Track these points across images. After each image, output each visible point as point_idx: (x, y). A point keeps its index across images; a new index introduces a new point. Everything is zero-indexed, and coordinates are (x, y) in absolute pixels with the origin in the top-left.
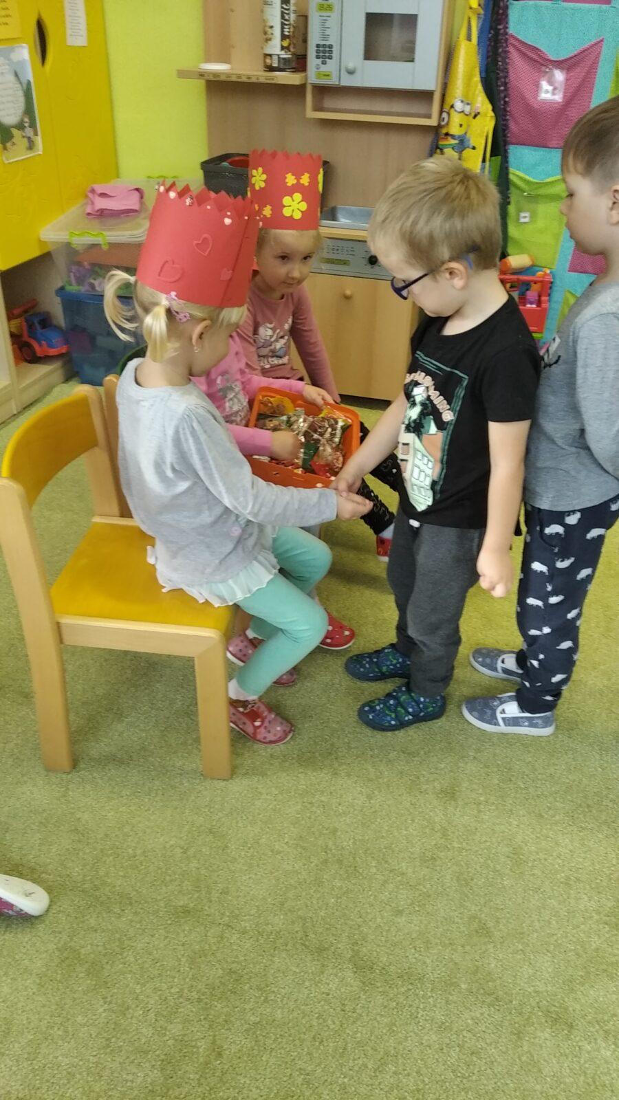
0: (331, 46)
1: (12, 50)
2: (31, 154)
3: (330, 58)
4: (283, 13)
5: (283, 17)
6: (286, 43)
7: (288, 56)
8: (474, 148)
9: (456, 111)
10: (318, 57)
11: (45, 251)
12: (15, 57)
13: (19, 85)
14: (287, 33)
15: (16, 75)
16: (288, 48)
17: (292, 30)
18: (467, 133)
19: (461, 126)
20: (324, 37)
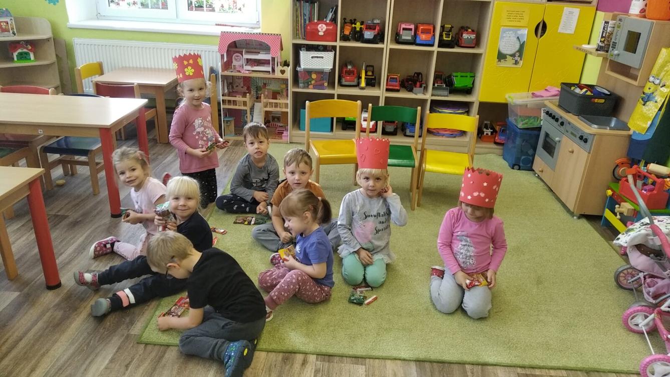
0: (616, 43)
1: (520, 30)
2: (515, 66)
3: (615, 48)
4: (604, 27)
5: (604, 29)
6: (603, 40)
8: (656, 102)
9: (649, 81)
10: (612, 47)
11: (507, 102)
12: (519, 32)
13: (518, 42)
14: (604, 36)
15: (518, 38)
16: (603, 42)
17: (607, 34)
18: (653, 93)
19: (650, 89)
20: (616, 39)
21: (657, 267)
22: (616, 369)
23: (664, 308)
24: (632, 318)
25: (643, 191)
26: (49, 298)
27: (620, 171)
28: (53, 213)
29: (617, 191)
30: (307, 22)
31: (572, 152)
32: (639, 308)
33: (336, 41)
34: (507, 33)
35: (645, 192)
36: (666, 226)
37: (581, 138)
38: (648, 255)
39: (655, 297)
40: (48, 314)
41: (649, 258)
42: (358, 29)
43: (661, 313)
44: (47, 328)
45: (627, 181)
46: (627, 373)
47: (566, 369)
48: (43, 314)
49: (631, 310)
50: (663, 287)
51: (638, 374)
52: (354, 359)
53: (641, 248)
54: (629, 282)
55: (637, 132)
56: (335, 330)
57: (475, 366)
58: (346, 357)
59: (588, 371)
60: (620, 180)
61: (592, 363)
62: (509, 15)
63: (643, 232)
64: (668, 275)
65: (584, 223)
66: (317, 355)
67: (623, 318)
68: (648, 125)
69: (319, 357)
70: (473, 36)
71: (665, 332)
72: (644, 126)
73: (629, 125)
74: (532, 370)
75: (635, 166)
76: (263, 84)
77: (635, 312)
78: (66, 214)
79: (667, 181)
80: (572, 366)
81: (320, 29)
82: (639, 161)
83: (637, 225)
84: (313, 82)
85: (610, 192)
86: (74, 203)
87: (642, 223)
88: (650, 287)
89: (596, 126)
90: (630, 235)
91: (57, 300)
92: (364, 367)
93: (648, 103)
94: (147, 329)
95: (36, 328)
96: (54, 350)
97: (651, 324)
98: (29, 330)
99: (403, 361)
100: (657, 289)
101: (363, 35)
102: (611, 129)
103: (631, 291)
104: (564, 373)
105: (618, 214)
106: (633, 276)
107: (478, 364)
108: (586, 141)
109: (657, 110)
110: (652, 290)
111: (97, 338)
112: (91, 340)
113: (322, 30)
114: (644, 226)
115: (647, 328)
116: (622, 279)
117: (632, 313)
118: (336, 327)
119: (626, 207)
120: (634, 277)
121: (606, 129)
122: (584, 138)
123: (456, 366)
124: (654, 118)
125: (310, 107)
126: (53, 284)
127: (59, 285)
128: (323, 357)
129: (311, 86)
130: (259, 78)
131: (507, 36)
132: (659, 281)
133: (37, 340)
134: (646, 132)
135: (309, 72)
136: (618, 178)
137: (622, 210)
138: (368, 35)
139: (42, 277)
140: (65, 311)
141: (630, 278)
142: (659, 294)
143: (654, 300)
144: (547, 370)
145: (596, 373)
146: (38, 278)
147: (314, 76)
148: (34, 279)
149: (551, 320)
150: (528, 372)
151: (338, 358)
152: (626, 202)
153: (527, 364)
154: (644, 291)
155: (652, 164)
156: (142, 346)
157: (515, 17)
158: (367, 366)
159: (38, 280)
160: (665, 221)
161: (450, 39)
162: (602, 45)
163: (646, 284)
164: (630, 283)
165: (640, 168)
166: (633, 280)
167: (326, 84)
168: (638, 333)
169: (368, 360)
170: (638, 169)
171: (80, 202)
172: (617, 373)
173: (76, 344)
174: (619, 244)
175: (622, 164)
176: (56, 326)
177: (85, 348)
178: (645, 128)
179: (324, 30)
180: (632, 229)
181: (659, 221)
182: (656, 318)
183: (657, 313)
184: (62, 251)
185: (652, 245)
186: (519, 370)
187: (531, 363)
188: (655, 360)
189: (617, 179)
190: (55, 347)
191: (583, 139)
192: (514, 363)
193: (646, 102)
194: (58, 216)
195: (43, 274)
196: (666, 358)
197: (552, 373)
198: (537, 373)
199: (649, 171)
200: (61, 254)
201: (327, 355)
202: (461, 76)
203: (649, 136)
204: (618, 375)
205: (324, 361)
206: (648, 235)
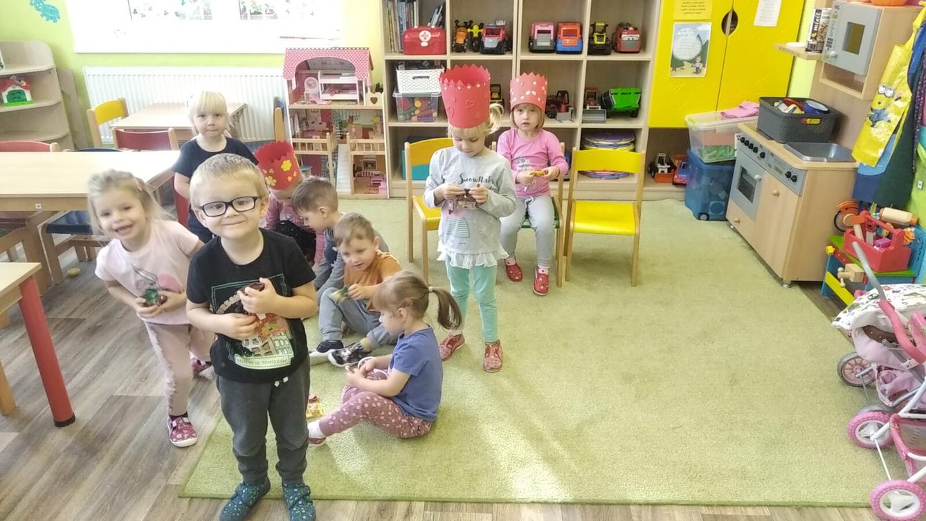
0: (832, 40)
1: (700, 25)
2: (695, 76)
3: (831, 47)
4: (815, 18)
5: (815, 20)
6: (814, 35)
7: (815, 43)
8: (889, 121)
9: (879, 93)
10: (827, 46)
11: (687, 127)
12: (700, 29)
13: (700, 42)
14: (815, 30)
15: (698, 36)
16: (815, 38)
17: (820, 27)
18: (884, 109)
19: (879, 103)
20: (831, 35)
21: (892, 357)
22: (839, 501)
23: (903, 413)
24: (862, 428)
25: (875, 247)
26: (59, 439)
27: (845, 218)
28: (63, 316)
29: (841, 247)
30: (405, 29)
31: (778, 195)
32: (871, 414)
33: (445, 53)
34: (683, 30)
35: (878, 249)
36: (903, 300)
37: (789, 175)
38: (879, 341)
39: (893, 396)
40: (58, 462)
41: (881, 344)
42: (476, 35)
43: (899, 421)
44: (56, 481)
45: (853, 233)
46: (853, 507)
47: (769, 506)
48: (50, 461)
49: (859, 417)
50: (903, 382)
51: (869, 507)
52: (476, 505)
53: (870, 330)
54: (857, 376)
55: (865, 164)
56: (450, 465)
57: (643, 507)
58: (466, 502)
59: (800, 507)
60: (845, 231)
61: (805, 495)
62: (684, 5)
63: (872, 309)
64: (908, 366)
65: (797, 292)
66: (426, 501)
67: (848, 428)
68: (879, 155)
69: (429, 504)
70: (636, 37)
71: (903, 448)
72: (874, 155)
73: (854, 155)
74: (721, 508)
75: (864, 212)
76: (348, 118)
77: (864, 420)
78: (81, 317)
79: (908, 232)
80: (778, 501)
81: (422, 39)
82: (870, 205)
83: (865, 298)
84: (417, 112)
85: (830, 250)
86: (92, 300)
87: (871, 295)
88: (886, 383)
89: (808, 158)
90: (854, 313)
91: (70, 440)
92: (490, 515)
93: (878, 124)
94: (193, 476)
95: (41, 483)
96: (66, 513)
97: (887, 436)
98: (31, 485)
99: (544, 505)
100: (896, 385)
101: (482, 43)
102: (830, 160)
103: (862, 389)
104: (767, 511)
105: (842, 280)
106: (863, 367)
107: (647, 504)
108: (795, 179)
109: (891, 133)
110: (888, 387)
111: (125, 493)
112: (115, 496)
113: (425, 39)
114: (874, 300)
115: (881, 441)
116: (847, 372)
117: (859, 422)
118: (453, 461)
119: (851, 271)
120: (865, 368)
121: (822, 161)
122: (793, 175)
123: (618, 508)
124: (888, 142)
125: (411, 150)
126: (64, 420)
127: (72, 420)
128: (434, 503)
129: (414, 118)
130: (342, 110)
131: (682, 35)
132: (898, 373)
133: (43, 499)
134: (878, 163)
135: (411, 99)
136: (842, 229)
137: (846, 274)
138: (490, 42)
139: (47, 411)
140: (80, 456)
141: (858, 371)
142: (899, 392)
143: (891, 401)
144: (743, 508)
145: (811, 509)
146: (43, 411)
147: (418, 104)
148: (39, 413)
149: (749, 435)
150: (717, 511)
151: (454, 504)
152: (853, 263)
153: (716, 500)
154: (878, 389)
155: (886, 209)
156: (186, 501)
157: (692, 8)
158: (495, 515)
159: (43, 414)
160: (902, 291)
161: (604, 43)
162: (813, 43)
163: (881, 379)
164: (859, 377)
165: (870, 214)
166: (862, 373)
167: (435, 114)
168: (870, 448)
169: (496, 505)
170: (868, 216)
171: (101, 298)
172: (840, 507)
173: (96, 503)
174: (839, 326)
175: (847, 209)
176: (68, 478)
177: (108, 508)
178: (875, 158)
179: (428, 39)
180: (858, 305)
181: (894, 292)
182: (892, 429)
183: (894, 422)
184: (76, 370)
185: (884, 326)
186: (704, 510)
187: (721, 500)
188: (891, 488)
189: (840, 230)
190: (67, 509)
191: (791, 177)
192: (697, 500)
193: (876, 122)
194: (70, 319)
195: (49, 405)
196: (905, 485)
197: (750, 511)
198: (730, 513)
199: (882, 219)
200: (75, 375)
201: (439, 502)
202: (623, 94)
203: (882, 169)
204: (841, 509)
205: (435, 510)
206: (877, 313)
